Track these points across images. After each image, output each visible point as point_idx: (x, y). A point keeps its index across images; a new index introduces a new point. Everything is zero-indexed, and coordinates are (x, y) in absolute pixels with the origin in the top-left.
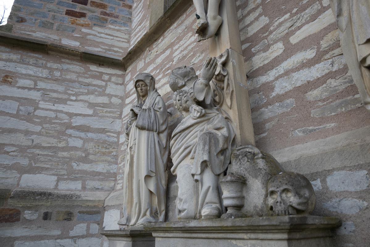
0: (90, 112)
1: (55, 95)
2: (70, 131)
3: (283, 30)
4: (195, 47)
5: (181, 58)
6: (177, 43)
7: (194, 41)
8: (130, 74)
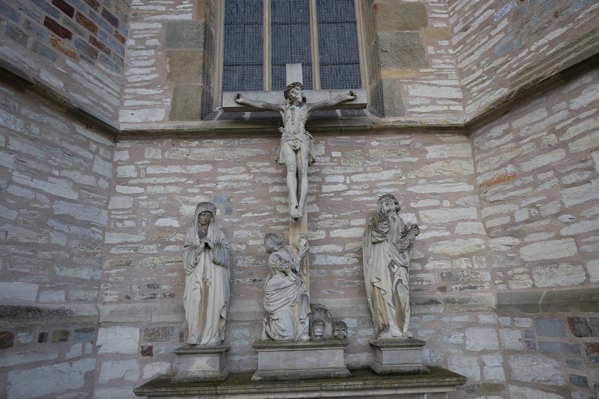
0: (75, 196)
1: (32, 164)
2: (52, 222)
3: (327, 224)
4: (249, 187)
5: (229, 187)
6: (223, 167)
7: (249, 181)
8: (127, 152)
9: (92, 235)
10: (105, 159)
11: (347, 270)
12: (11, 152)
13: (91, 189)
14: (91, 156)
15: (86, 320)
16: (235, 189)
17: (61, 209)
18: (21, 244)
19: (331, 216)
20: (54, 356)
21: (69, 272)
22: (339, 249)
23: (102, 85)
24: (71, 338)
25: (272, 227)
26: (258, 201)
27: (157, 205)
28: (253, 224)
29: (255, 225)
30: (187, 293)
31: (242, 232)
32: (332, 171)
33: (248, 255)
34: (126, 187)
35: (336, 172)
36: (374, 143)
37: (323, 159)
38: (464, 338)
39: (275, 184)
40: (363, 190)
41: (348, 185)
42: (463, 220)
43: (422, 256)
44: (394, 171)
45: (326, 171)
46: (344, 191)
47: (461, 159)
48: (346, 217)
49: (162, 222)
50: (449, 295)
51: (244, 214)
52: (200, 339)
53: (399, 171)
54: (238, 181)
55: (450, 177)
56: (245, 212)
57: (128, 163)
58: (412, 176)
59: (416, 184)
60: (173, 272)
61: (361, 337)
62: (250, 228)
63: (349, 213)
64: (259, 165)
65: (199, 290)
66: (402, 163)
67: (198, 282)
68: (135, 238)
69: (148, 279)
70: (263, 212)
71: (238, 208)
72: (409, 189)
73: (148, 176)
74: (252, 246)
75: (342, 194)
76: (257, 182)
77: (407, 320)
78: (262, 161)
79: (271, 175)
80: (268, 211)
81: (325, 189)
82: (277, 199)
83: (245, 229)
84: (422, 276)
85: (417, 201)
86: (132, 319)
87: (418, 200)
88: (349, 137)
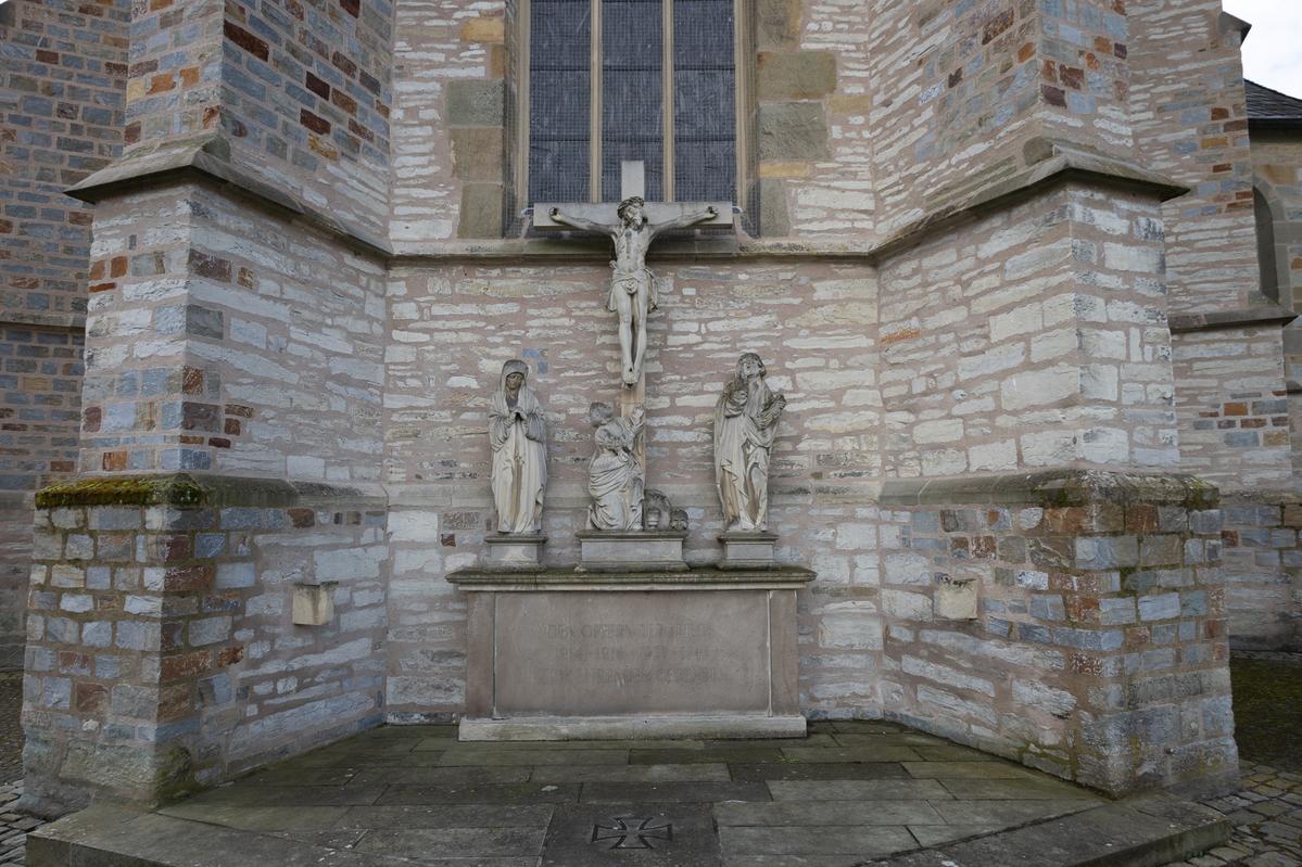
0: (349, 350)
1: (306, 314)
2: (330, 384)
3: (673, 388)
4: (569, 336)
5: (543, 336)
6: (534, 307)
7: (569, 328)
8: (403, 283)
9: (370, 398)
10: (377, 295)
11: (696, 449)
12: (286, 302)
13: (365, 338)
14: (360, 293)
15: (376, 502)
16: (551, 339)
17: (338, 366)
18: (305, 412)
19: (678, 377)
20: (349, 540)
21: (351, 445)
22: (687, 422)
23: (366, 190)
24: (363, 522)
25: (600, 391)
26: (582, 355)
27: (448, 358)
28: (575, 387)
29: (578, 387)
30: (496, 473)
31: (560, 397)
32: (682, 316)
33: (570, 426)
34: (405, 333)
35: (687, 316)
36: (743, 277)
37: (671, 299)
38: (835, 535)
39: (605, 332)
40: (722, 342)
41: (703, 336)
42: (854, 387)
43: (795, 433)
44: (766, 318)
45: (673, 315)
46: (697, 344)
47: (862, 301)
48: (699, 379)
49: (455, 382)
50: (824, 483)
51: (564, 372)
52: (513, 527)
53: (774, 318)
54: (555, 327)
55: (843, 327)
56: (566, 370)
57: (407, 299)
58: (791, 324)
59: (796, 336)
60: (473, 446)
61: (707, 530)
62: (571, 392)
63: (702, 375)
64: (583, 305)
65: (510, 470)
66: (779, 306)
67: (508, 460)
68: (422, 402)
69: (443, 454)
70: (588, 370)
71: (555, 364)
72: (785, 343)
73: (435, 318)
74: (574, 415)
75: (695, 348)
76: (580, 329)
77: (762, 511)
78: (587, 299)
79: (599, 320)
80: (595, 369)
81: (672, 340)
82: (607, 353)
83: (566, 393)
84: (792, 458)
85: (793, 360)
86: (427, 503)
87: (797, 358)
88: (707, 267)
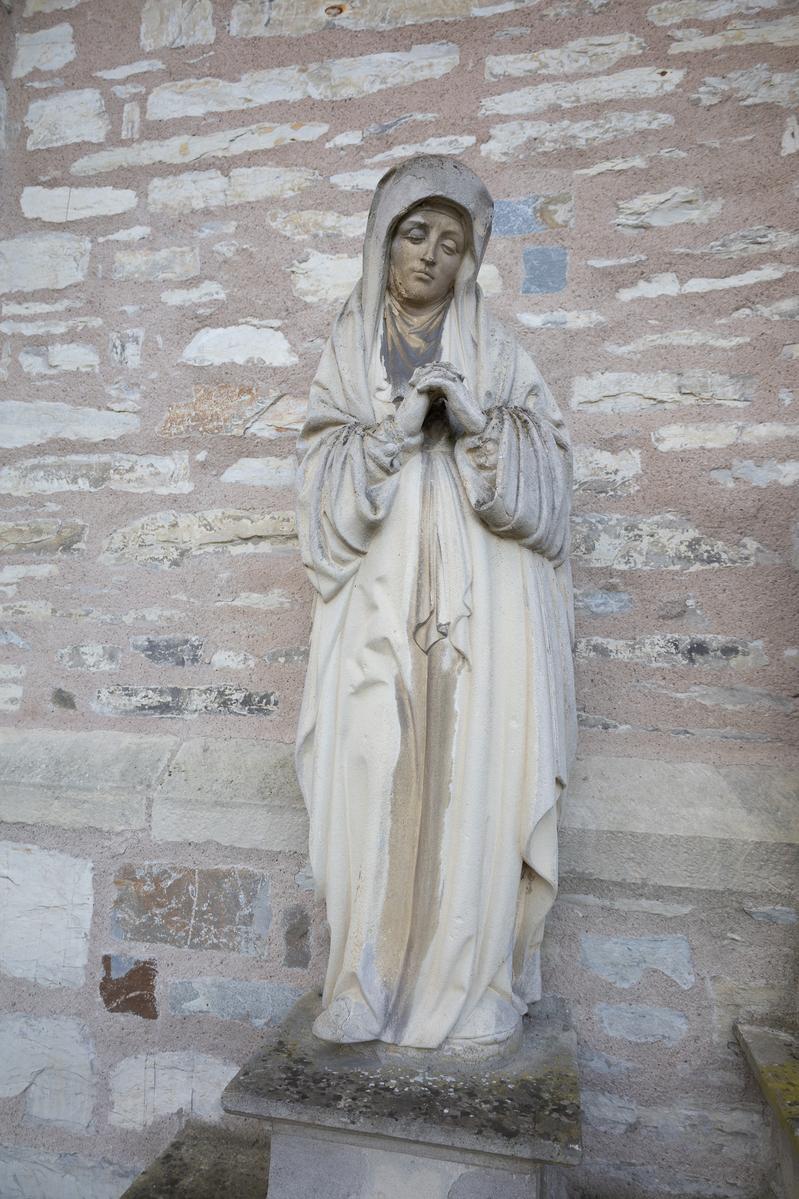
4: (662, 136)
5: (548, 147)
7: (659, 104)
8: (64, 30)
16: (581, 154)
26: (715, 207)
27: (189, 262)
28: (685, 337)
29: (697, 338)
31: (619, 383)
33: (657, 504)
34: (61, 192)
49: (213, 346)
51: (633, 284)
54: (596, 110)
56: (642, 273)
57: (74, 77)
60: (264, 588)
62: (668, 360)
65: (387, 697)
67: (381, 645)
68: (94, 425)
69: (153, 614)
70: (744, 265)
71: (596, 252)
73: (156, 131)
74: (683, 457)
76: (707, 100)
79: (792, 59)
80: (776, 257)
83: (635, 366)
86: (60, 814)
